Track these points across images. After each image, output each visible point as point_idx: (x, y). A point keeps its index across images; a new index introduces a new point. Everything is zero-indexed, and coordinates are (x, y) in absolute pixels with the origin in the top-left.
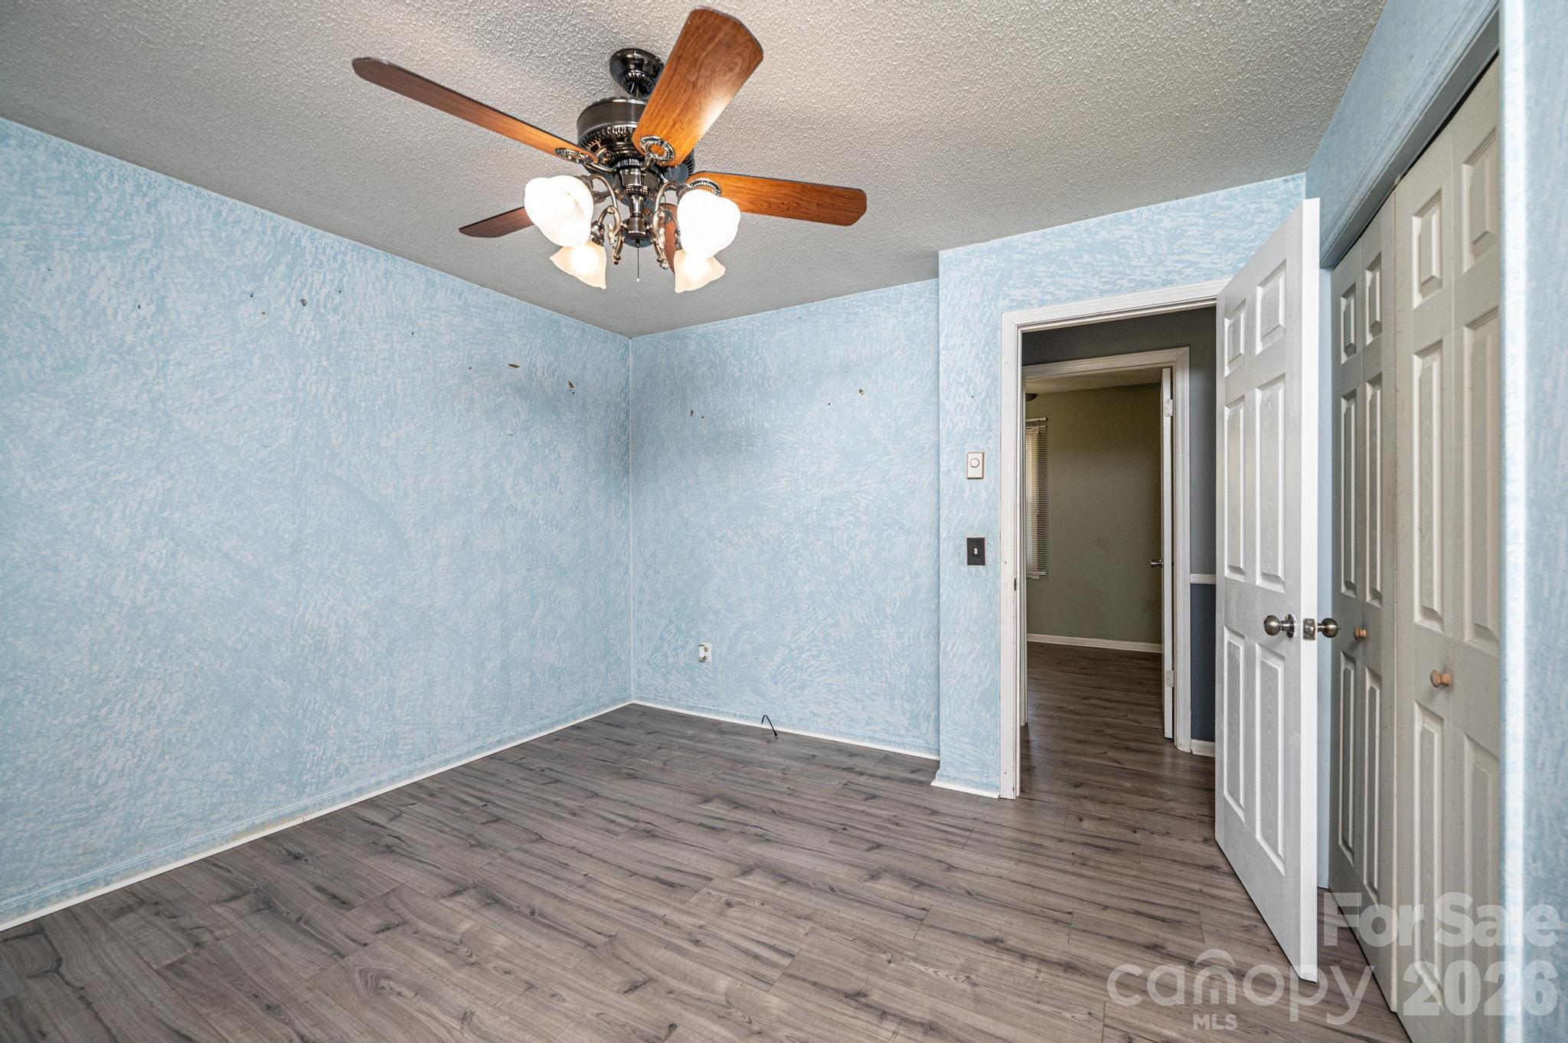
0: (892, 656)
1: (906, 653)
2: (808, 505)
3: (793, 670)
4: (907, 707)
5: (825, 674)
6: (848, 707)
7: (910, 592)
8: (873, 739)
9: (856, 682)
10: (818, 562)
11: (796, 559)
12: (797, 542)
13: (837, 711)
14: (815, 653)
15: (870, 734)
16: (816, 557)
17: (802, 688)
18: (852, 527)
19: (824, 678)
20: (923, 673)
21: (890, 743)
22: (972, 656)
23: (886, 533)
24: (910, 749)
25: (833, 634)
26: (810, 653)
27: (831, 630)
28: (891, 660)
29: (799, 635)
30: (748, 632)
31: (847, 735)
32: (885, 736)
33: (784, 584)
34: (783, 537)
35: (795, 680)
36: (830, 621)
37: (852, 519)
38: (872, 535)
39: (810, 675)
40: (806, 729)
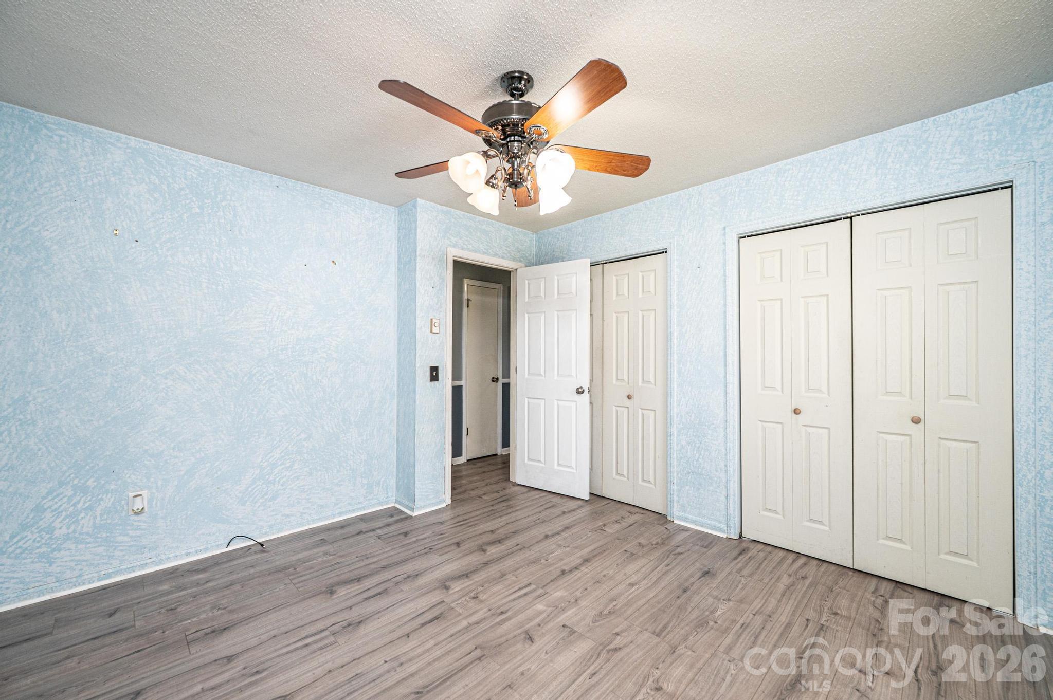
0: (355, 451)
1: (364, 445)
2: (284, 344)
3: (264, 486)
4: (365, 481)
5: (298, 479)
6: (320, 498)
7: (367, 404)
8: (341, 514)
9: (327, 477)
10: (293, 390)
11: (269, 389)
12: (271, 374)
13: (309, 505)
14: (288, 465)
15: (338, 511)
16: (290, 386)
17: (273, 498)
18: (324, 361)
19: (298, 482)
20: (376, 455)
21: (354, 511)
22: (432, 433)
23: (351, 365)
24: (369, 509)
25: (306, 445)
26: (283, 466)
27: (304, 443)
28: (354, 453)
29: (271, 454)
30: (208, 465)
31: (320, 519)
32: (350, 508)
33: (255, 412)
34: (255, 371)
35: (266, 494)
36: (303, 436)
37: (325, 355)
38: (341, 366)
39: (282, 485)
40: (279, 531)
